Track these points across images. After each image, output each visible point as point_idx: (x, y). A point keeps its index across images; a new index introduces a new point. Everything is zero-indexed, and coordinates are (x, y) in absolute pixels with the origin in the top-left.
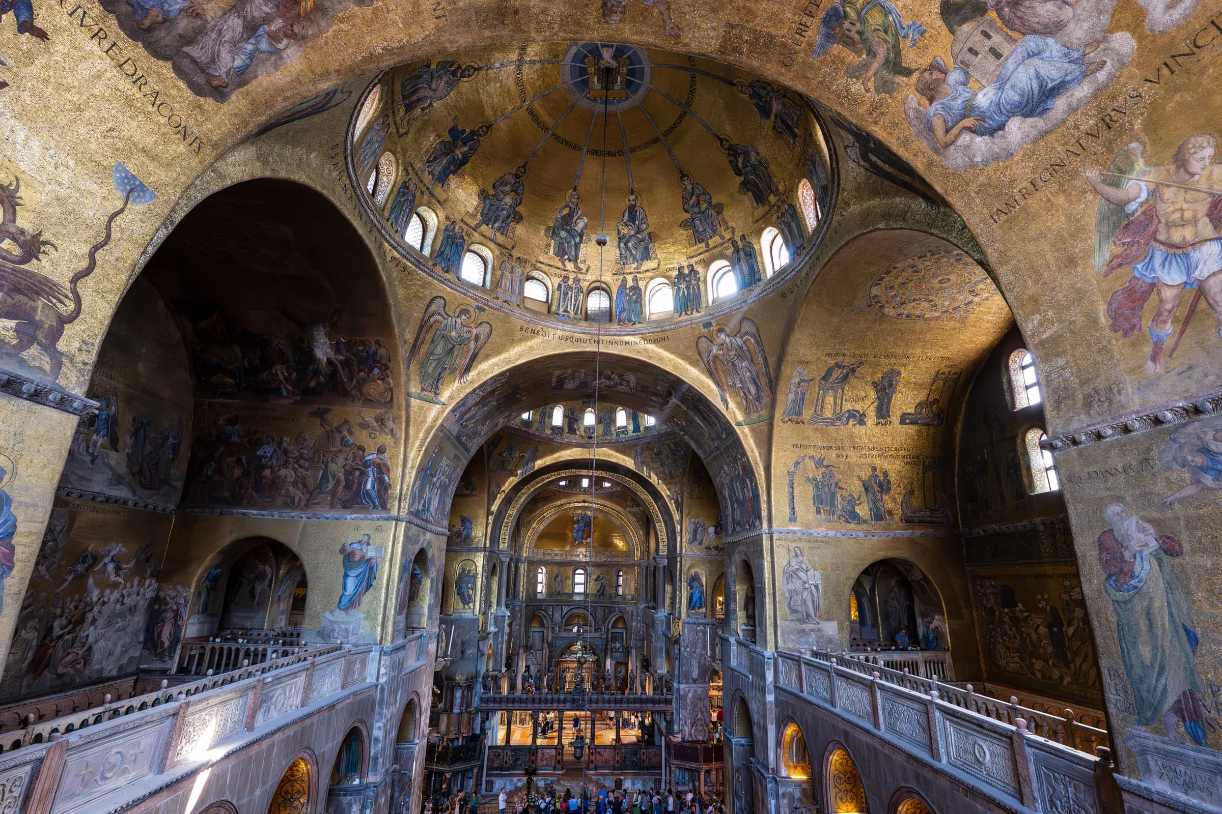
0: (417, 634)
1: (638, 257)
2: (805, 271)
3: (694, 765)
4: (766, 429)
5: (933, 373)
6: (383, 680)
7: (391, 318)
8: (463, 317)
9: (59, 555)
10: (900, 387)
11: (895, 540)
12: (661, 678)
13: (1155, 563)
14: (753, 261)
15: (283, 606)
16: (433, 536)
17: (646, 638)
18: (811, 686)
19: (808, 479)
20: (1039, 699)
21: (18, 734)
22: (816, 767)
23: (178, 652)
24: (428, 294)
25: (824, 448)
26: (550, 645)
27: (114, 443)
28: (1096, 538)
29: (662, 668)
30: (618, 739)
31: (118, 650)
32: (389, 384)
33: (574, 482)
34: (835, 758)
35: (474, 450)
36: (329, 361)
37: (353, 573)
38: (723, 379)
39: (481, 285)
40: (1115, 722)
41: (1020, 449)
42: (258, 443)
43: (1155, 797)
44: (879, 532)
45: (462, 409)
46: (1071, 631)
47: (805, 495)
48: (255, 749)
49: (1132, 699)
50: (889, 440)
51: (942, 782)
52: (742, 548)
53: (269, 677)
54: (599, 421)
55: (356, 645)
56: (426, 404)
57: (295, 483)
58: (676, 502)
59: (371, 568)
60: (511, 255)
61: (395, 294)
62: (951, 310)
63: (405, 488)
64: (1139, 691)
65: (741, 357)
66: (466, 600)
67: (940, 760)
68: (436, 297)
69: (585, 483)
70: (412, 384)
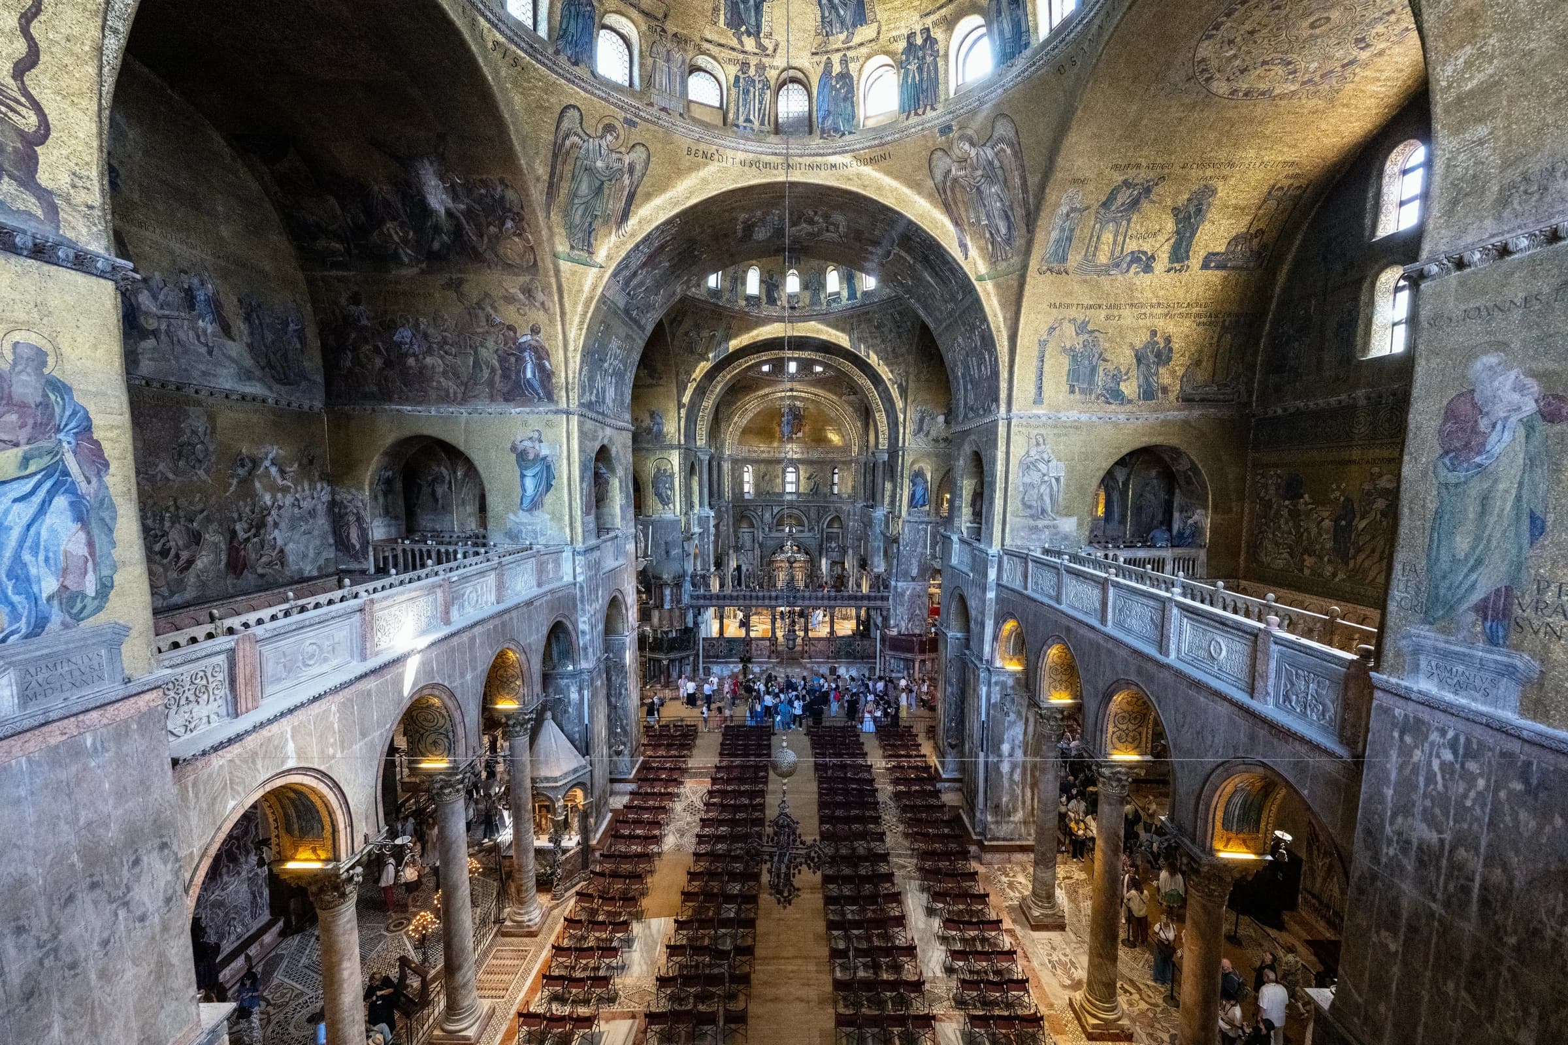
0: (612, 534)
1: (849, 20)
2: (1097, 22)
3: (909, 656)
4: (1015, 284)
5: (1266, 189)
6: (580, 579)
7: (510, 140)
8: (609, 137)
9: (213, 459)
10: (1213, 214)
11: (1165, 423)
12: (878, 577)
13: (1521, 432)
14: (1020, 12)
15: (469, 509)
16: (615, 432)
17: (863, 537)
18: (1036, 583)
19: (1064, 349)
20: (1300, 596)
21: (209, 628)
22: (1032, 658)
23: (371, 553)
24: (556, 102)
25: (1091, 307)
26: (761, 545)
27: (226, 330)
28: (1445, 403)
29: (879, 566)
30: (832, 632)
31: (311, 554)
32: (528, 241)
33: (779, 366)
34: (1053, 653)
35: (650, 328)
36: (449, 213)
37: (529, 473)
38: (964, 215)
39: (627, 84)
40: (1391, 621)
41: (1364, 298)
42: (392, 327)
43: (1413, 696)
44: (1146, 414)
45: (625, 273)
46: (1362, 525)
47: (1057, 368)
48: (455, 641)
49: (1423, 597)
50: (1181, 294)
51: (1166, 675)
52: (973, 437)
53: (454, 576)
54: (805, 286)
55: (546, 546)
56: (580, 268)
57: (444, 373)
58: (900, 386)
59: (548, 467)
60: (663, 30)
61: (509, 103)
62: (1317, 79)
63: (571, 376)
64: (1437, 587)
65: (990, 178)
66: (665, 501)
67: (1167, 656)
68: (568, 107)
69: (792, 367)
70: (557, 239)
